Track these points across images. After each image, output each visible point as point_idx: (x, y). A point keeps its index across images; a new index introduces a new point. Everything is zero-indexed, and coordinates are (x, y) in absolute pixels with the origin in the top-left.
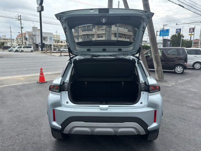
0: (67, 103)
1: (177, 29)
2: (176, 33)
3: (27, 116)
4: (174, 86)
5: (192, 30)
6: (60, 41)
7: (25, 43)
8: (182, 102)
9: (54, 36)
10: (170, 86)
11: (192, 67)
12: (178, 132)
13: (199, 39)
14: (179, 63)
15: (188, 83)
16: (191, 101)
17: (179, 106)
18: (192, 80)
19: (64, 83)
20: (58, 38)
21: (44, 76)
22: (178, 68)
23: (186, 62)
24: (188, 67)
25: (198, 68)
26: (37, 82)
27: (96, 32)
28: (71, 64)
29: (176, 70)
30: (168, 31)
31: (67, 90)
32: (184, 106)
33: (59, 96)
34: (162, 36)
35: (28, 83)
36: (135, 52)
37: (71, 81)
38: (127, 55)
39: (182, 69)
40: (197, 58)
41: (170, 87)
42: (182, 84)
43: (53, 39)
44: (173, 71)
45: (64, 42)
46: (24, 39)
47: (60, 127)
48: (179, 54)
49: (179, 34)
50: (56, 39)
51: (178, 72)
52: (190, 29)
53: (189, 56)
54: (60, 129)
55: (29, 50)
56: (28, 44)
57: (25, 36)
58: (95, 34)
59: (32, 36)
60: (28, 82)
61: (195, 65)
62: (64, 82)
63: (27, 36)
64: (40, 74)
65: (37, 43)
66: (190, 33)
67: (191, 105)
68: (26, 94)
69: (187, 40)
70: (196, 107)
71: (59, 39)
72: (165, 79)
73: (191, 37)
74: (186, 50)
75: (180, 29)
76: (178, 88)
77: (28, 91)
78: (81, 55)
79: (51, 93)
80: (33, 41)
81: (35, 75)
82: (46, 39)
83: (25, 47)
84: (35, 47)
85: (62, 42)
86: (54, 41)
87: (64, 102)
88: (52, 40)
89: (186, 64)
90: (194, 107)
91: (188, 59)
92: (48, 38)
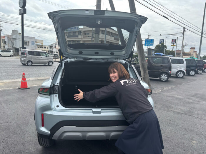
0: (58, 106)
1: (160, 40)
2: (160, 43)
3: (7, 124)
4: (161, 93)
5: (174, 41)
6: (43, 46)
7: (3, 46)
8: (168, 108)
9: (36, 40)
10: (157, 92)
11: (175, 76)
12: (167, 136)
13: (181, 50)
14: (164, 71)
15: (173, 90)
16: (176, 106)
17: (166, 112)
18: (176, 87)
19: (54, 86)
20: (41, 43)
21: (26, 82)
22: (163, 75)
23: (170, 70)
24: (172, 76)
25: (181, 77)
26: (18, 88)
27: (82, 39)
28: (62, 66)
29: (161, 78)
30: (152, 41)
31: (58, 93)
32: (170, 111)
33: (49, 99)
34: (147, 45)
35: (8, 89)
36: (127, 56)
37: (62, 84)
38: (120, 59)
39: (167, 77)
40: (179, 67)
41: (156, 94)
42: (167, 91)
43: (36, 43)
44: (159, 78)
45: (48, 48)
46: (3, 43)
47: (49, 132)
48: (163, 63)
49: (163, 44)
50: (39, 44)
51: (163, 80)
52: (172, 40)
53: (172, 65)
54: (48, 135)
55: (9, 54)
56: (7, 47)
57: (4, 39)
58: (81, 41)
59: (12, 39)
60: (7, 87)
61: (178, 74)
62: (54, 84)
63: (6, 40)
64: (22, 79)
65: (18, 47)
66: (173, 44)
67: (176, 111)
68: (6, 101)
69: (170, 50)
70: (182, 112)
71: (42, 45)
72: (151, 86)
73: (173, 47)
74: (170, 59)
75: (163, 40)
76: (164, 94)
77: (8, 97)
78: (72, 58)
79: (40, 96)
80: (13, 45)
81: (15, 81)
82: (28, 43)
83: (3, 51)
84: (15, 51)
85: (45, 48)
86: (37, 46)
87: (54, 106)
88: (35, 45)
89: (171, 72)
90: (180, 113)
91: (172, 68)
92: (29, 42)
